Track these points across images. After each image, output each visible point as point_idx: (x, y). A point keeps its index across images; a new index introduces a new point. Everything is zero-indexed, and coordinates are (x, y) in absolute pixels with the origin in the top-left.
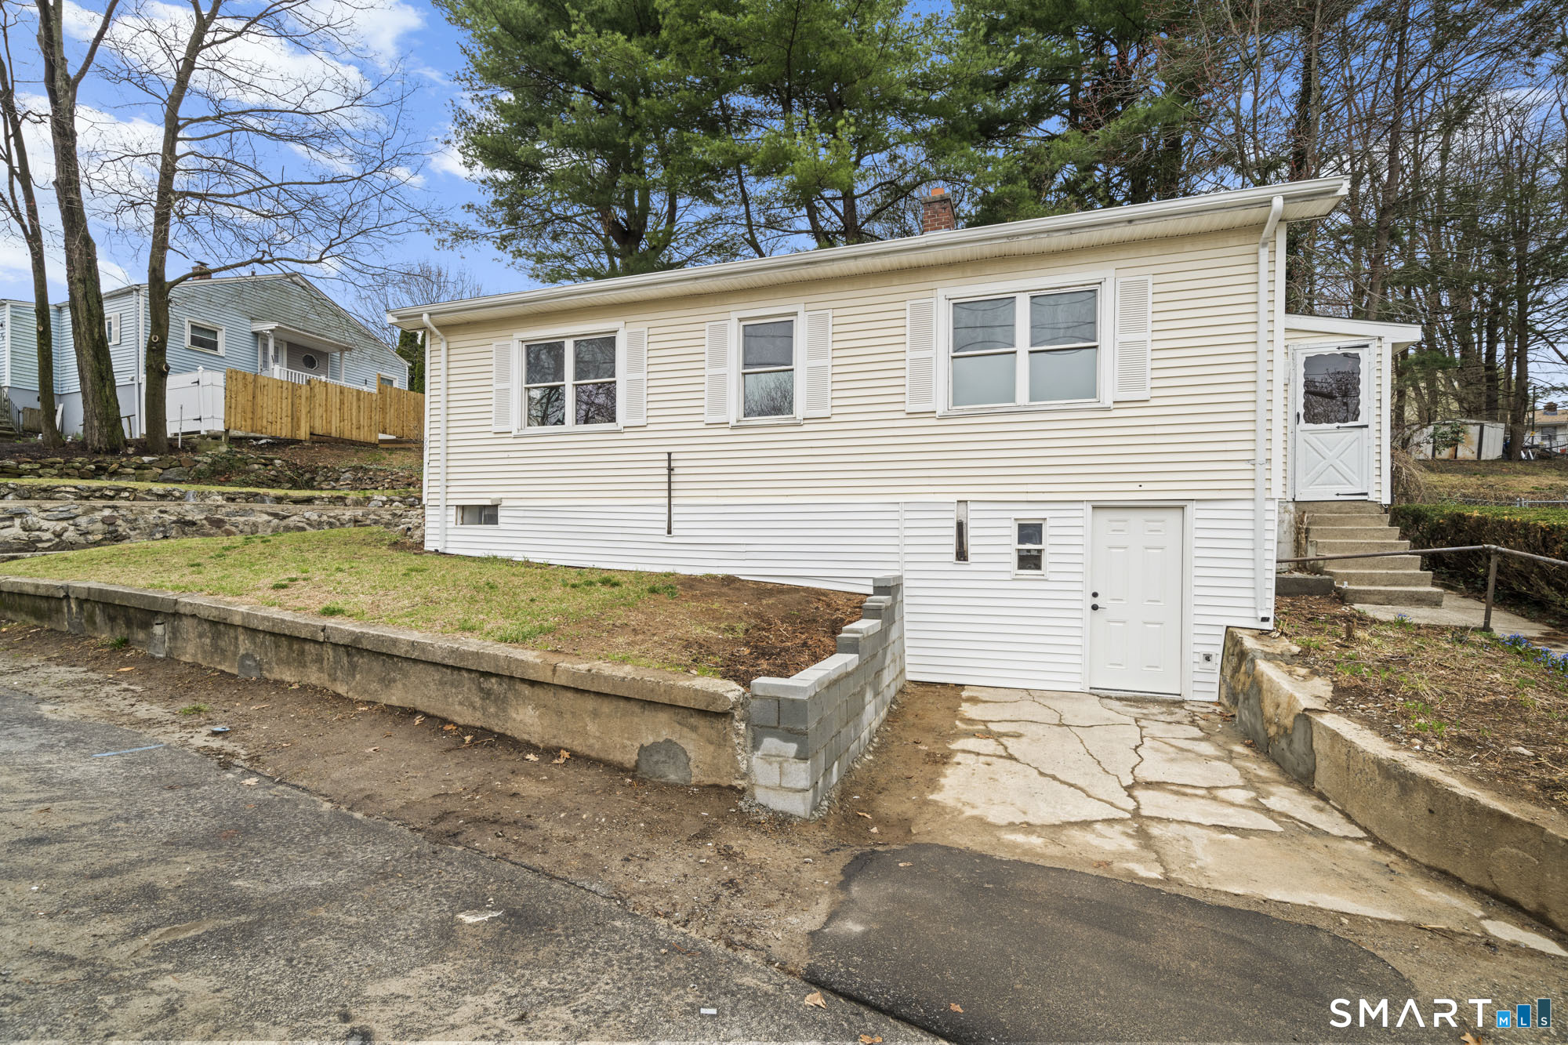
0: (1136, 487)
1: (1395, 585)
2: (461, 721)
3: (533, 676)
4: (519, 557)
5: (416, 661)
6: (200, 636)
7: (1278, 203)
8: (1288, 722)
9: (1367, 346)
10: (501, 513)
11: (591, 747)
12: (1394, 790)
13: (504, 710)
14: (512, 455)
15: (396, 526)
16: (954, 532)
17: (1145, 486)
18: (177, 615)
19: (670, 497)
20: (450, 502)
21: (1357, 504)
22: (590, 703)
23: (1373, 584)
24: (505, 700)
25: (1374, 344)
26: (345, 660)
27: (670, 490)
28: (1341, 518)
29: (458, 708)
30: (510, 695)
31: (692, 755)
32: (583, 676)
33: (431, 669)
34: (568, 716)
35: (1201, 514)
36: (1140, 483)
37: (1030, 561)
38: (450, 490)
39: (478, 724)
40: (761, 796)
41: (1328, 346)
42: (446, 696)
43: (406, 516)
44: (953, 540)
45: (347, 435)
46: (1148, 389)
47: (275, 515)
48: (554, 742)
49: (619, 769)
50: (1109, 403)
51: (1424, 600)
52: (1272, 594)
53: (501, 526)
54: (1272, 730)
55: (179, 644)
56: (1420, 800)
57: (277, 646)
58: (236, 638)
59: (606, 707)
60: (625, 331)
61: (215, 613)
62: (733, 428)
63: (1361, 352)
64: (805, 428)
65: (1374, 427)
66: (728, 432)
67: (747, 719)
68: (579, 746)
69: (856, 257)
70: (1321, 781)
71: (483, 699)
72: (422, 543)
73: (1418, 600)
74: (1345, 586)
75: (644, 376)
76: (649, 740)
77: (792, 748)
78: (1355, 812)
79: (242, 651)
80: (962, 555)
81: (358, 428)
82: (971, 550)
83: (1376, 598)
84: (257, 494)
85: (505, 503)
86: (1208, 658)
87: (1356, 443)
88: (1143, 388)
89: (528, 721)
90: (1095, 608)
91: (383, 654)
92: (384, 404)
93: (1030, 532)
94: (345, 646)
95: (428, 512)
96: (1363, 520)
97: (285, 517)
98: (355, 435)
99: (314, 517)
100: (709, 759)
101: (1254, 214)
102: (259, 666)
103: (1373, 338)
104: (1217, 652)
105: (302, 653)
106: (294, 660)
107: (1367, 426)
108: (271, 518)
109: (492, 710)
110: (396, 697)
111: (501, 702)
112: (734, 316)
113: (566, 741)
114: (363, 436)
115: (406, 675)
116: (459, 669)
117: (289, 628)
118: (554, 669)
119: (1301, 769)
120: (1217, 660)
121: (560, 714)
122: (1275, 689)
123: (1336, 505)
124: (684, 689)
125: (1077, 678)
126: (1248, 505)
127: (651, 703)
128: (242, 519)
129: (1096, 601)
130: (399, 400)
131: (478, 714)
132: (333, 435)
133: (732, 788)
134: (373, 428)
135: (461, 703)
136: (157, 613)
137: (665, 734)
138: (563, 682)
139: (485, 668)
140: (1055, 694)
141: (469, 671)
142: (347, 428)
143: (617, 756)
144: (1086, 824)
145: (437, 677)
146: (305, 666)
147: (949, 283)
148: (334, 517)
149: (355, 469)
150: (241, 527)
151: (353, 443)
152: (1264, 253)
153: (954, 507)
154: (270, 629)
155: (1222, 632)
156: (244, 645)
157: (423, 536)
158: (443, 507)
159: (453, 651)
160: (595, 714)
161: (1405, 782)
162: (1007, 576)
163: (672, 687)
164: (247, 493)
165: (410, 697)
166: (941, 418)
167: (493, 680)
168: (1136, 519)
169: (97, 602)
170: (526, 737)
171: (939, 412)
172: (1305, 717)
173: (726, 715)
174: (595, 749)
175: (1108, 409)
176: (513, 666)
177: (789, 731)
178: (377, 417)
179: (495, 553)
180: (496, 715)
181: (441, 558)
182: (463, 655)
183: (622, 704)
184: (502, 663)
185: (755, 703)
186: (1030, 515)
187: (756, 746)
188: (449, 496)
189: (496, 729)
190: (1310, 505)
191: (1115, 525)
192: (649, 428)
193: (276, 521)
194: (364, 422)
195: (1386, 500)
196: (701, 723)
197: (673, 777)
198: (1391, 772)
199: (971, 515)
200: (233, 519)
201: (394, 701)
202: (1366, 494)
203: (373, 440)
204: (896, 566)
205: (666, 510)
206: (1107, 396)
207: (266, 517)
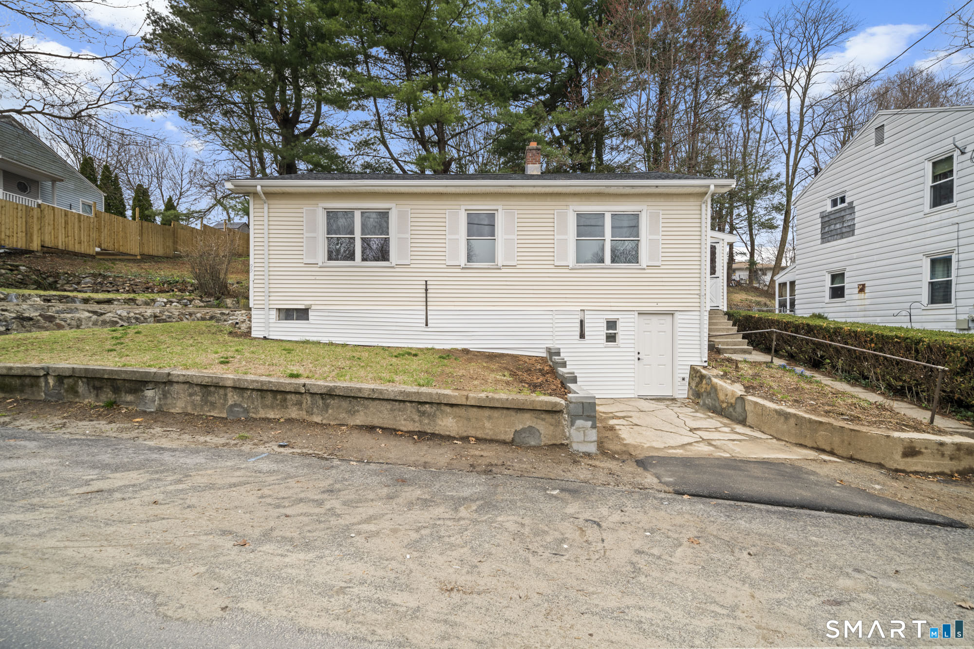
0: (655, 304)
1: (736, 345)
2: (405, 429)
3: (454, 402)
4: (325, 340)
5: (373, 399)
6: (191, 395)
7: (712, 187)
8: (733, 401)
9: (719, 242)
10: (310, 313)
11: (487, 434)
12: (782, 419)
13: (434, 421)
14: (318, 278)
15: (225, 321)
16: (579, 325)
17: (659, 304)
18: (170, 383)
19: (427, 305)
20: (271, 306)
21: (721, 311)
22: (487, 413)
23: (728, 345)
24: (434, 415)
25: (721, 242)
26: (321, 402)
27: (426, 301)
28: (711, 317)
29: (403, 422)
30: (438, 413)
31: (542, 432)
32: (484, 400)
33: (385, 403)
34: (474, 420)
35: (680, 317)
36: (657, 303)
37: (611, 338)
38: (271, 298)
39: (417, 430)
40: (575, 447)
42: (395, 417)
43: (233, 315)
44: (578, 329)
45: (71, 248)
46: (660, 261)
47: (95, 313)
48: (465, 434)
49: (504, 443)
50: (645, 266)
51: (746, 352)
52: (706, 351)
53: (310, 321)
54: (724, 405)
55: (169, 401)
56: (792, 421)
57: (262, 398)
58: (226, 395)
59: (496, 414)
60: (396, 210)
61: (207, 380)
62: (463, 268)
63: (717, 245)
64: (503, 271)
65: (721, 278)
66: (459, 270)
67: (568, 413)
68: (479, 434)
69: (534, 186)
70: (749, 420)
71: (420, 416)
72: (250, 332)
73: (744, 351)
74: (720, 346)
75: (408, 236)
76: (520, 427)
77: (589, 423)
78: (766, 430)
79: (230, 402)
80: (582, 336)
81: (80, 243)
82: (586, 333)
84: (68, 297)
85: (313, 307)
86: (683, 379)
87: (714, 285)
88: (658, 260)
89: (449, 425)
90: (639, 359)
91: (349, 397)
92: (100, 223)
93: (612, 325)
94: (321, 394)
95: (253, 312)
96: (722, 318)
97: (102, 314)
98: (77, 248)
99: (124, 314)
100: (551, 433)
101: (703, 190)
102: (246, 411)
103: (720, 239)
104: (687, 376)
105: (285, 400)
106: (278, 405)
107: (719, 277)
108: (91, 315)
109: (426, 421)
110: (359, 420)
111: (432, 417)
112: (463, 208)
113: (472, 433)
114: (83, 249)
115: (366, 407)
116: (404, 401)
117: (275, 386)
118: (467, 398)
119: (741, 418)
120: (687, 380)
121: (469, 419)
122: (722, 388)
124: (540, 402)
125: (632, 392)
126: (698, 313)
127: (520, 409)
128: (69, 315)
129: (640, 356)
130: (111, 224)
131: (417, 424)
132: (60, 247)
133: (562, 444)
134: (91, 243)
135: (405, 420)
136: (146, 383)
137: (528, 424)
138: (473, 403)
139: (423, 399)
140: (625, 400)
141: (411, 402)
142: (71, 243)
143: (502, 437)
144: (690, 444)
145: (389, 407)
146: (287, 407)
147: (575, 203)
148: (139, 314)
149: (94, 275)
150: (69, 321)
151: (76, 254)
152: (704, 206)
153: (579, 313)
154: (259, 388)
155: (689, 368)
156: (233, 398)
157: (250, 328)
158: (267, 309)
159: (401, 392)
160: (490, 418)
161: (787, 416)
162: (602, 346)
163: (533, 401)
164: (59, 296)
165: (370, 419)
166: (572, 269)
167: (427, 406)
168: (655, 319)
169: (80, 378)
170: (448, 433)
171: (571, 266)
172: (741, 398)
173: (560, 412)
174: (489, 433)
175: (644, 269)
176: (442, 398)
177: (588, 416)
178: (94, 235)
179: (308, 338)
180: (429, 424)
181: (267, 341)
182: (409, 394)
183: (505, 411)
184: (434, 396)
185: (571, 406)
186: (612, 317)
187: (572, 424)
188: (271, 302)
189: (429, 431)
190: (712, 311)
191: (647, 322)
192: (412, 266)
193: (95, 317)
194: (84, 238)
195: (725, 310)
196: (548, 417)
197: (533, 443)
198: (779, 413)
199: (586, 317)
200: (62, 315)
201: (358, 422)
202: (722, 307)
203: (91, 252)
204: (551, 342)
205: (424, 313)
206: (643, 263)
207: (87, 314)
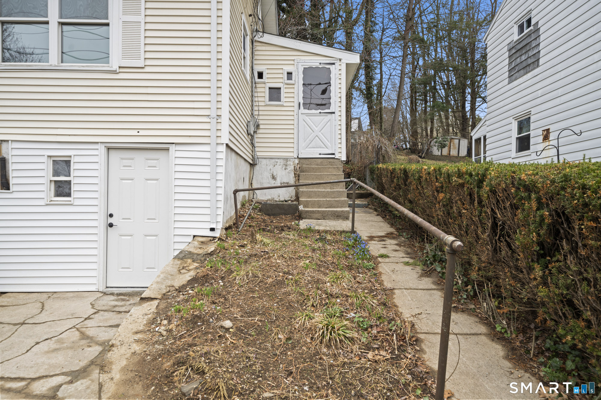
0: (135, 133)
1: (330, 207)
9: (334, 64)
17: (142, 133)
21: (330, 160)
23: (320, 207)
25: (338, 63)
28: (319, 168)
35: (177, 154)
36: (138, 130)
37: (62, 189)
41: (314, 62)
46: (143, 59)
50: (115, 67)
51: (340, 216)
52: (221, 212)
63: (332, 67)
65: (338, 113)
73: (337, 216)
74: (304, 208)
80: (5, 185)
82: (12, 181)
83: (316, 215)
87: (329, 123)
88: (139, 58)
90: (111, 225)
93: (62, 167)
96: (330, 170)
103: (336, 59)
107: (334, 113)
123: (320, 161)
125: (94, 281)
126: (207, 148)
140: (71, 295)
155: (191, 240)
162: (42, 202)
168: (139, 157)
175: (114, 72)
190: (307, 160)
191: (125, 163)
195: (344, 158)
199: (13, 152)
202: (334, 154)
206: (115, 63)
